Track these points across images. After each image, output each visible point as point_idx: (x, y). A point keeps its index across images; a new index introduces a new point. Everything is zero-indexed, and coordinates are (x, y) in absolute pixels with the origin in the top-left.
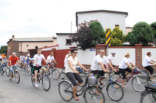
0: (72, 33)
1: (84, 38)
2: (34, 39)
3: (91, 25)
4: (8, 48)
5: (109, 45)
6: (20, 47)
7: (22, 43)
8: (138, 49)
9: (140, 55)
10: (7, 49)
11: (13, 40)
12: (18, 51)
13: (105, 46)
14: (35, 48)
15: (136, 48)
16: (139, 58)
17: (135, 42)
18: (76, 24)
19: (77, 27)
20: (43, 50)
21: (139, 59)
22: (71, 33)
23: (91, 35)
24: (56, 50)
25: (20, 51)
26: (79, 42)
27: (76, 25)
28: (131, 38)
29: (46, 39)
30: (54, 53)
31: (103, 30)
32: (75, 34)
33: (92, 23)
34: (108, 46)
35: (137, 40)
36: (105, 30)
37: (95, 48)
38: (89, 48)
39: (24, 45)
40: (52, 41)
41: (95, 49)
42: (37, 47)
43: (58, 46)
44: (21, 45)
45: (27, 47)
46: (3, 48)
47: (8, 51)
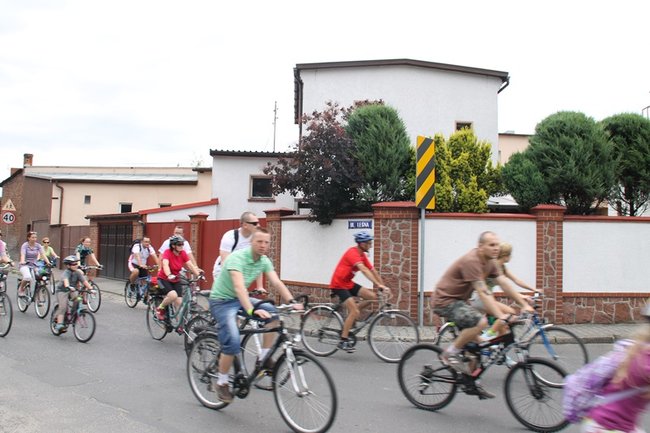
0: (276, 151)
1: (326, 173)
2: (117, 171)
3: (358, 119)
4: (4, 208)
5: (431, 205)
6: (55, 204)
7: (67, 188)
8: (546, 227)
9: (555, 250)
11: (28, 172)
12: (48, 221)
13: (414, 208)
14: (118, 211)
15: (538, 221)
16: (553, 263)
17: (539, 194)
18: (293, 115)
19: (298, 126)
20: (150, 219)
21: (551, 265)
22: (271, 151)
23: (356, 162)
24: (208, 219)
25: (57, 223)
26: (307, 192)
27: (293, 120)
28: (521, 177)
29: (165, 172)
30: (199, 232)
31: (409, 142)
32: (290, 155)
33: (363, 110)
34: (427, 210)
35: (546, 189)
36: (414, 145)
37: (370, 217)
38: (347, 218)
39: (73, 195)
40: (194, 183)
41: (369, 220)
42: (126, 208)
43: (217, 203)
44: (62, 197)
45: (87, 205)
47: (5, 220)
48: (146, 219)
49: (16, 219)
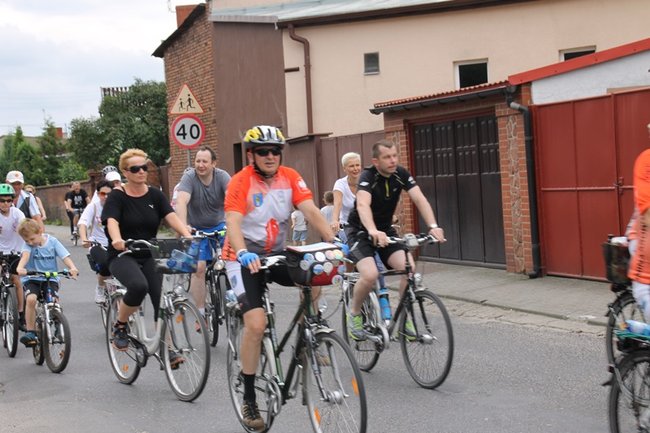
4: (175, 110)
6: (294, 85)
7: (317, 39)
10: (165, 120)
11: (218, 12)
14: (451, 83)
20: (543, 94)
25: (304, 132)
39: (337, 55)
42: (473, 73)
44: (308, 66)
45: (372, 79)
46: (120, 116)
47: (180, 139)
48: (530, 97)
49: (205, 133)
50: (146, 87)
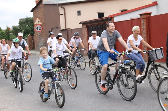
4: (35, 23)
6: (62, 18)
7: (67, 8)
10: (33, 26)
11: (44, 2)
12: (59, 27)
20: (116, 19)
24: (152, 15)
25: (64, 28)
30: (147, 24)
39: (71, 11)
42: (101, 15)
43: (157, 4)
44: (65, 14)
45: (79, 16)
46: (23, 25)
47: (37, 30)
48: (113, 20)
49: (42, 28)
50: (29, 18)
